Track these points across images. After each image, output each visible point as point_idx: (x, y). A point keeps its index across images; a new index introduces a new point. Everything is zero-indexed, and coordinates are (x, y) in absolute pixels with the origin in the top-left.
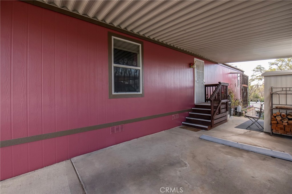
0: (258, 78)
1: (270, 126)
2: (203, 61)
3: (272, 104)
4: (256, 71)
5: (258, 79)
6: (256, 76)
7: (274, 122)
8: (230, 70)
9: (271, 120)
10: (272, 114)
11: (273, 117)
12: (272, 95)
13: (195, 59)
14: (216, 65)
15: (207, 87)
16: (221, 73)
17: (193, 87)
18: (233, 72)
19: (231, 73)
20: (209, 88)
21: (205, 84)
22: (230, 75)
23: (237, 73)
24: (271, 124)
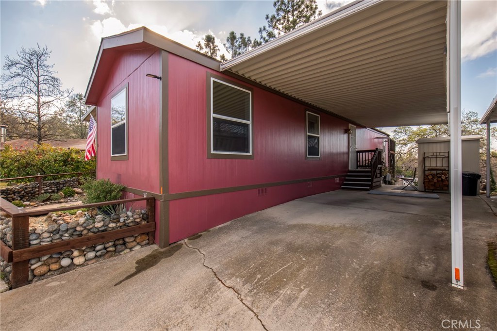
0: (401, 142)
1: (423, 185)
2: (356, 127)
3: (425, 167)
4: (399, 132)
5: (402, 144)
6: (398, 140)
7: (427, 180)
8: (377, 135)
9: (424, 180)
10: (425, 174)
11: (425, 177)
12: (424, 159)
13: (350, 125)
14: (364, 129)
15: (358, 154)
16: (369, 138)
17: (348, 153)
18: (378, 137)
19: (377, 138)
20: (361, 154)
21: (356, 150)
22: (376, 140)
23: (383, 138)
24: (424, 183)
